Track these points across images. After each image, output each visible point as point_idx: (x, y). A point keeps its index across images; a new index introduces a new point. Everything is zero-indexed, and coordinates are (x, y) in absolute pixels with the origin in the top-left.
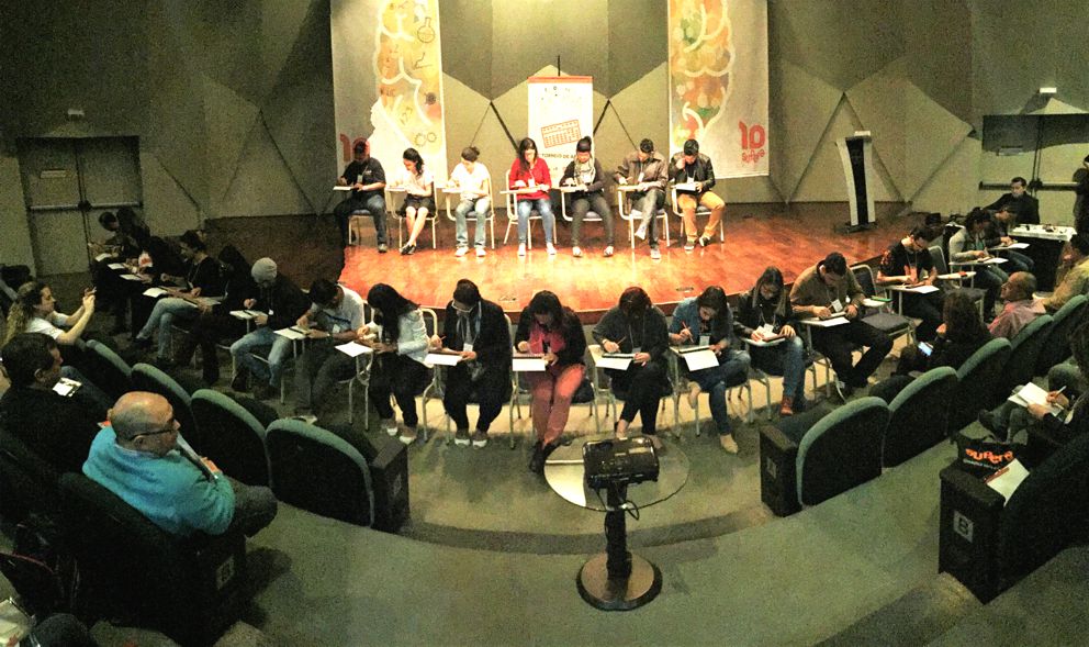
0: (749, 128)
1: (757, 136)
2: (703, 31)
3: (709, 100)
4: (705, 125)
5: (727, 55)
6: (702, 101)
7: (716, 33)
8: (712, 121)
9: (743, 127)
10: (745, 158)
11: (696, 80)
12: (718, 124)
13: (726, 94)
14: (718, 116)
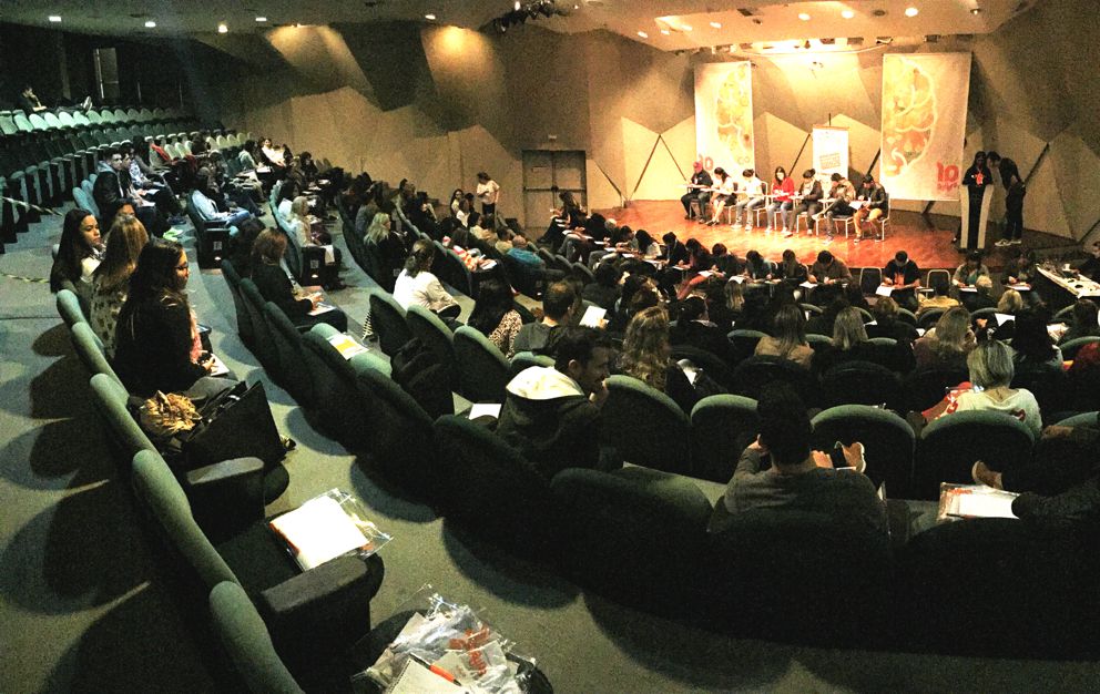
0: (945, 166)
1: (952, 173)
2: (912, 102)
3: (914, 148)
4: (908, 162)
5: (931, 118)
6: (908, 148)
7: (924, 103)
8: (914, 161)
9: (940, 166)
10: (940, 187)
11: (904, 134)
12: (920, 162)
13: (927, 144)
14: (920, 158)
